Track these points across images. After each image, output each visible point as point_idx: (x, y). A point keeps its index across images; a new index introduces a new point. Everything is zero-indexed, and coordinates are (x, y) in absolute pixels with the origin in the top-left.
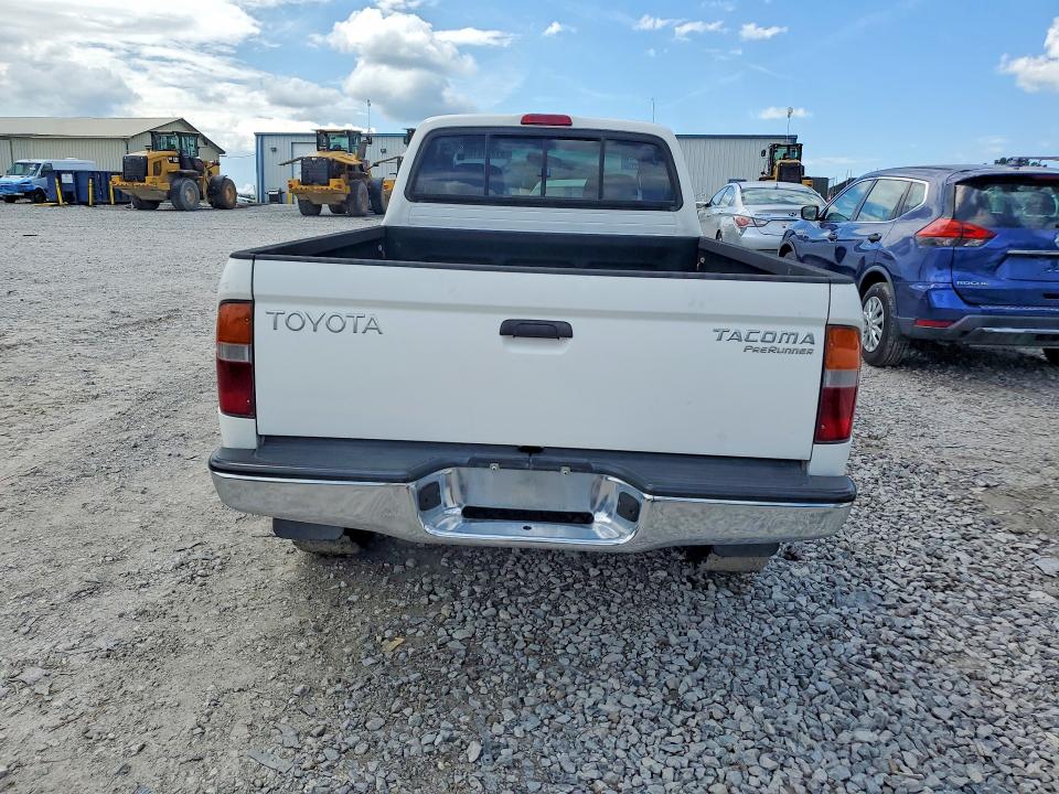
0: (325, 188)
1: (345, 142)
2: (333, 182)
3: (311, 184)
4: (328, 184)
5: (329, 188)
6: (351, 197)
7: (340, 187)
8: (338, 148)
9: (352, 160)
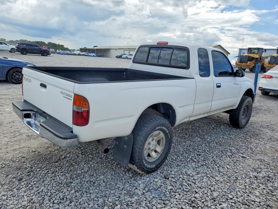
0: (246, 64)
1: (256, 51)
2: (249, 62)
3: (242, 63)
4: (247, 63)
5: (247, 64)
6: (254, 67)
7: (251, 64)
8: (254, 53)
9: (257, 56)
